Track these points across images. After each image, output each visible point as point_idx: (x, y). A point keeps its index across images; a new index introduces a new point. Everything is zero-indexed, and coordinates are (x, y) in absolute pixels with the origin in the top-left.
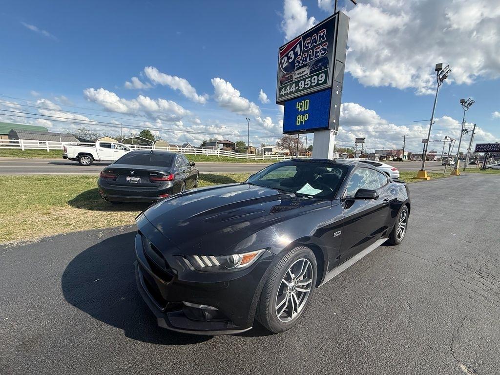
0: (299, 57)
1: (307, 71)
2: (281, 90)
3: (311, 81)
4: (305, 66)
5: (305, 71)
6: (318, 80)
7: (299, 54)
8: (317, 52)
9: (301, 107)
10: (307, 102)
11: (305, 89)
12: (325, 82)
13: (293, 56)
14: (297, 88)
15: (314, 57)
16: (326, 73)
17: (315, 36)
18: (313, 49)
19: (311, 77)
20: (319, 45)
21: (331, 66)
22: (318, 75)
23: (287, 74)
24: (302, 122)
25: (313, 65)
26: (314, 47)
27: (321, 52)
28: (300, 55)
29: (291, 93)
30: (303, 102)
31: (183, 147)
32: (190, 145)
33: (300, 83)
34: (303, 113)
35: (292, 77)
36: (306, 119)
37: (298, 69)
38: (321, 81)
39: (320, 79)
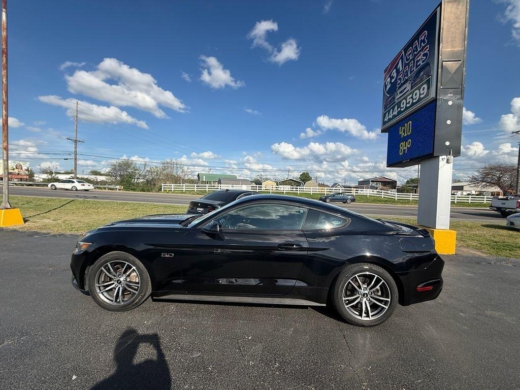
0: (401, 74)
1: (408, 86)
2: (384, 115)
3: (412, 97)
4: (406, 81)
5: (406, 88)
6: (420, 94)
7: (400, 71)
8: (418, 61)
9: (404, 131)
10: (410, 124)
11: (407, 108)
12: (428, 94)
13: (395, 75)
14: (399, 109)
15: (415, 68)
16: (428, 83)
17: (416, 43)
18: (414, 59)
19: (412, 93)
20: (420, 51)
21: (434, 71)
22: (419, 88)
23: (390, 97)
24: (405, 150)
25: (414, 77)
26: (415, 55)
27: (422, 59)
28: (402, 71)
29: (394, 116)
30: (406, 125)
31: (333, 186)
32: (339, 185)
33: (402, 103)
34: (405, 139)
35: (394, 98)
36: (409, 146)
37: (400, 87)
38: (423, 94)
39: (422, 92)
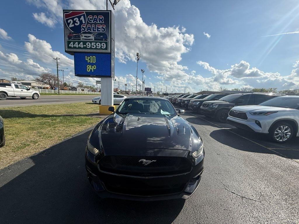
1: (92, 37)
2: (69, 43)
3: (95, 45)
4: (90, 33)
5: (90, 37)
6: (101, 46)
8: (98, 28)
9: (90, 59)
10: (94, 57)
11: (91, 48)
12: (106, 49)
14: (85, 46)
15: (96, 30)
16: (106, 43)
17: (96, 17)
18: (95, 24)
19: (96, 42)
20: (99, 24)
21: (109, 40)
22: (101, 43)
23: (73, 33)
24: (91, 70)
25: (96, 35)
28: (85, 24)
29: (80, 48)
30: (91, 56)
33: (87, 43)
34: (92, 64)
35: (79, 37)
36: (95, 69)
37: (84, 33)
39: (102, 46)
